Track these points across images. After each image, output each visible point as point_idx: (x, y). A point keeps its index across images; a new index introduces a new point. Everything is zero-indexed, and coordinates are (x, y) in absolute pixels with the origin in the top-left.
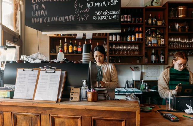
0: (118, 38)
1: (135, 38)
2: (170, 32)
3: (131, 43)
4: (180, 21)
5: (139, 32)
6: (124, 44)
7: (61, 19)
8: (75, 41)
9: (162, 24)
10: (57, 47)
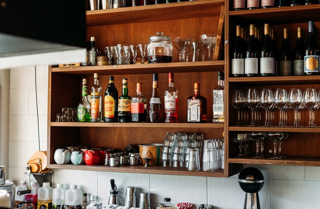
8: (124, 81)
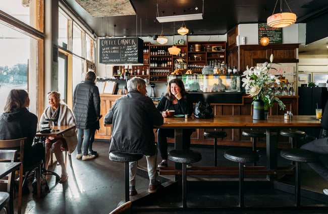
0: (156, 65)
1: (167, 65)
2: (190, 61)
3: (164, 68)
4: (196, 53)
5: (170, 61)
6: (160, 69)
7: (115, 60)
9: (185, 56)
10: (118, 71)
